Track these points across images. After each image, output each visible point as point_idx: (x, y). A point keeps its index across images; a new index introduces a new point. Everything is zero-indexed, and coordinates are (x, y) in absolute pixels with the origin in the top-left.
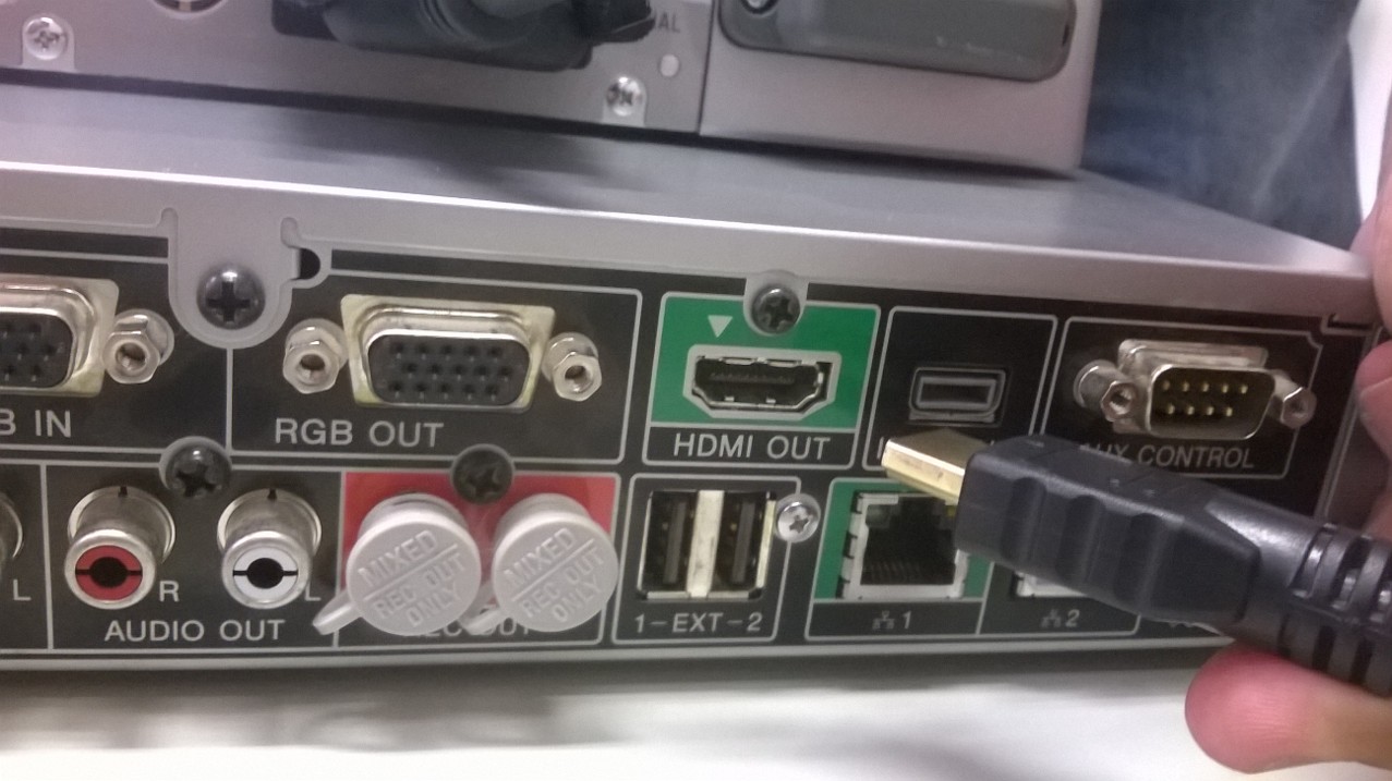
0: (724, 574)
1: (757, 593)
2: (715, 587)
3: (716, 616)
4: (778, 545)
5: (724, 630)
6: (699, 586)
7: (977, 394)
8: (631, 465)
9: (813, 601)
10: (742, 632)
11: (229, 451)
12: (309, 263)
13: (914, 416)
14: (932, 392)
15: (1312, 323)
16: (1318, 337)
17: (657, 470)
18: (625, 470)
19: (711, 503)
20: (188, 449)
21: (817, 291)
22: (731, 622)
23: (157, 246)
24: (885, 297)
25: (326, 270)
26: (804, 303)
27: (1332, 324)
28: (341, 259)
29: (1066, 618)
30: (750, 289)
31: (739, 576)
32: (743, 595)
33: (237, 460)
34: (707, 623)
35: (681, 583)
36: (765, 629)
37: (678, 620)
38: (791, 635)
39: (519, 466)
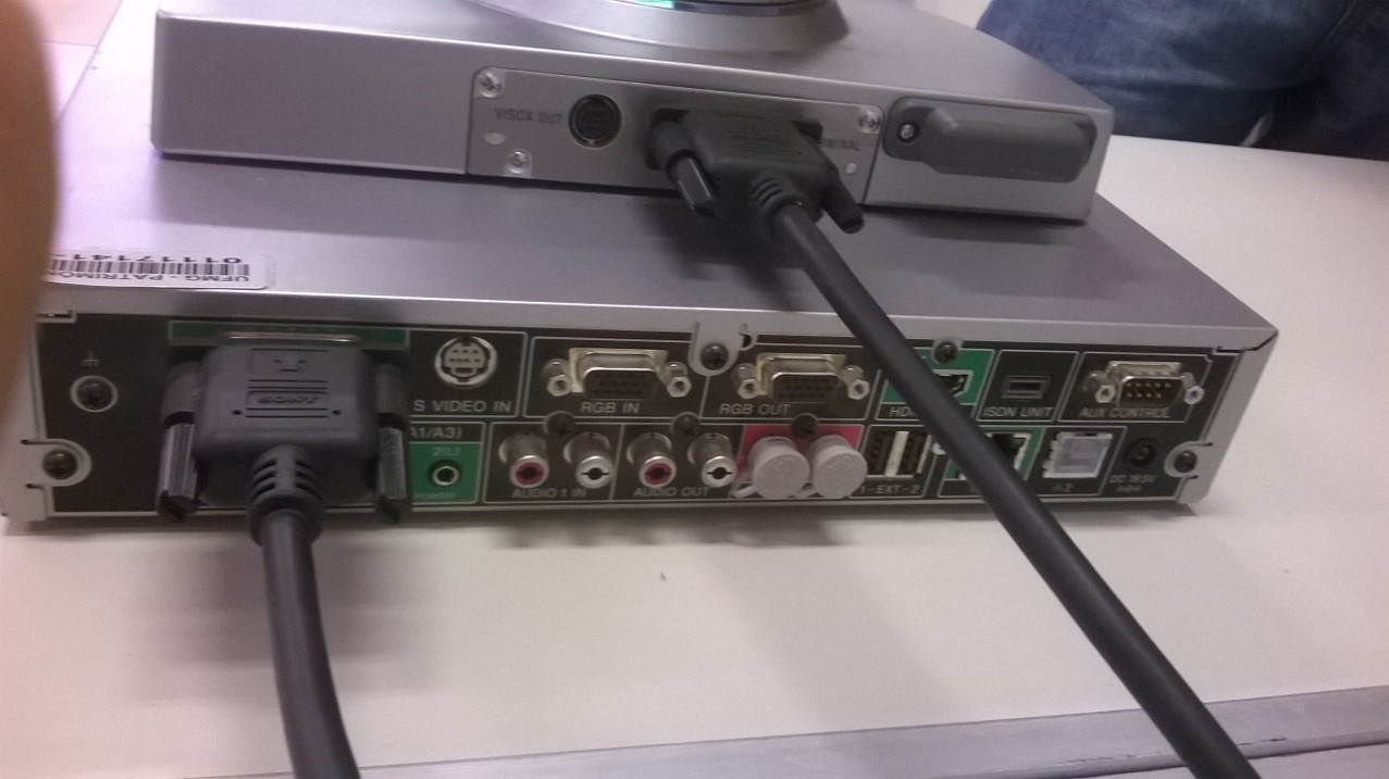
0: (903, 469)
1: (917, 476)
2: (898, 474)
3: (897, 486)
4: (931, 454)
5: (901, 493)
6: (891, 472)
7: (1036, 387)
8: (871, 420)
9: (945, 479)
10: (908, 493)
11: (700, 418)
12: (747, 340)
13: (1004, 397)
14: (1015, 386)
15: (1208, 351)
16: (1211, 357)
17: (881, 423)
18: (866, 424)
19: (902, 438)
20: (683, 417)
21: (967, 344)
22: (903, 488)
23: (687, 336)
24: (997, 346)
25: (754, 343)
26: (960, 349)
27: (1219, 351)
28: (761, 338)
29: (1064, 487)
30: (936, 344)
31: (910, 468)
32: (910, 476)
33: (703, 421)
34: (893, 489)
35: (882, 472)
36: (919, 492)
37: (880, 489)
38: (931, 495)
39: (821, 422)
